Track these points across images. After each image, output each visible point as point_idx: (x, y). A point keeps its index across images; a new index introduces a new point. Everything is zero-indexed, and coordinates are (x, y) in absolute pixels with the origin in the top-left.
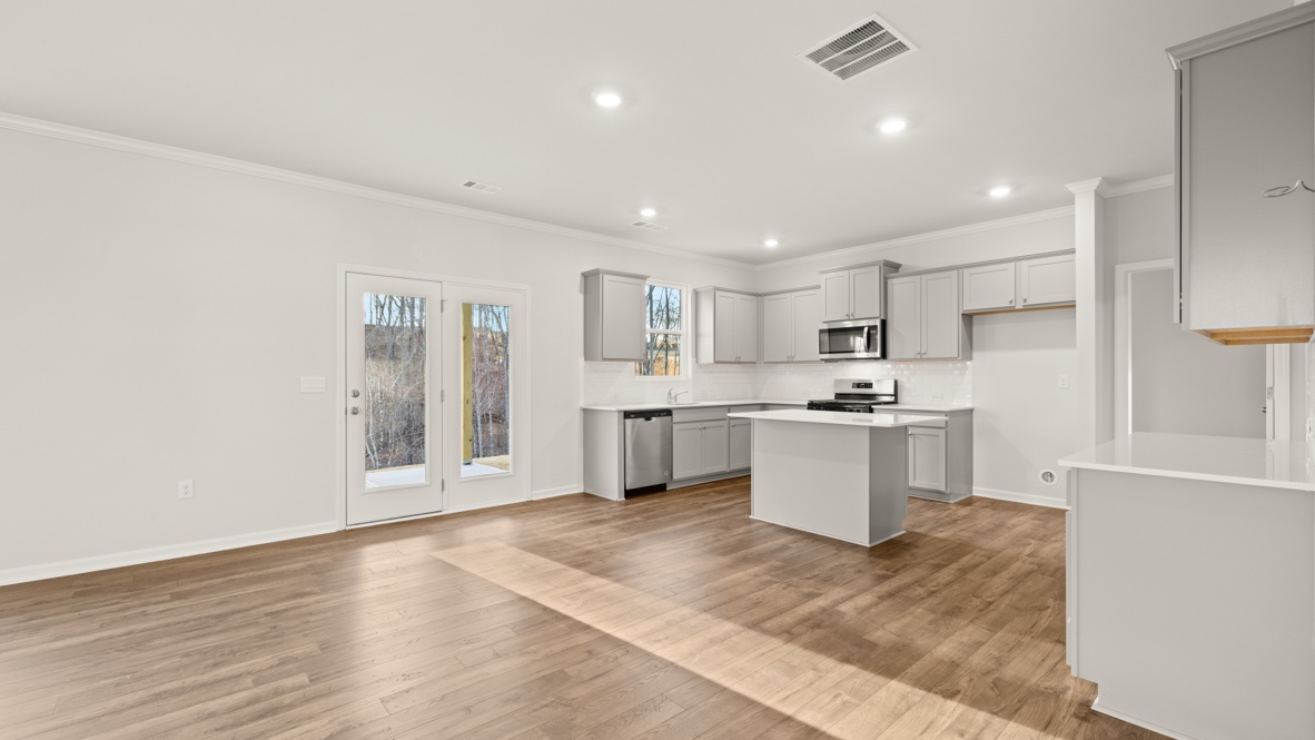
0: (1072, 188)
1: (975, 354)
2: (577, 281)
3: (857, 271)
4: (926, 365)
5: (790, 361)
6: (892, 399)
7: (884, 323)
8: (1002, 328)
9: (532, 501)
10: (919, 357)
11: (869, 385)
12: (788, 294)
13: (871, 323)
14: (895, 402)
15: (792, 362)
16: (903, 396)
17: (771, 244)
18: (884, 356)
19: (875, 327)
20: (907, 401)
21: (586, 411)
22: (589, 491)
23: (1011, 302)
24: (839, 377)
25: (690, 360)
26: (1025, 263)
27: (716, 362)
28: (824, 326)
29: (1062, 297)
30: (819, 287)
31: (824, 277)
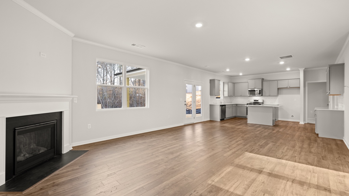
0: (300, 69)
1: (279, 95)
2: (208, 81)
3: (256, 80)
5: (241, 96)
6: (262, 103)
7: (262, 89)
8: (284, 91)
9: (204, 121)
11: (258, 101)
13: (260, 89)
14: (263, 104)
16: (264, 103)
17: (241, 74)
18: (262, 95)
19: (261, 90)
20: (265, 103)
21: (210, 105)
22: (211, 120)
23: (287, 87)
25: (223, 96)
26: (290, 80)
27: (228, 96)
28: (250, 90)
29: (298, 86)
30: (248, 82)
31: (249, 80)
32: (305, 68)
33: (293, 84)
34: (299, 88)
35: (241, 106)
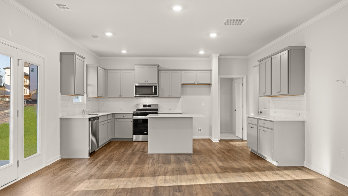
0: (213, 55)
2: (58, 56)
3: (149, 66)
4: (171, 99)
5: (120, 97)
7: (158, 84)
9: (47, 166)
10: (169, 97)
11: (149, 106)
12: (120, 71)
15: (121, 97)
17: (124, 52)
23: (195, 82)
24: (137, 103)
27: (97, 97)
28: (137, 85)
29: (209, 82)
30: (134, 70)
31: (136, 67)
32: (220, 55)
33: (202, 78)
34: (210, 85)
35: (121, 117)
